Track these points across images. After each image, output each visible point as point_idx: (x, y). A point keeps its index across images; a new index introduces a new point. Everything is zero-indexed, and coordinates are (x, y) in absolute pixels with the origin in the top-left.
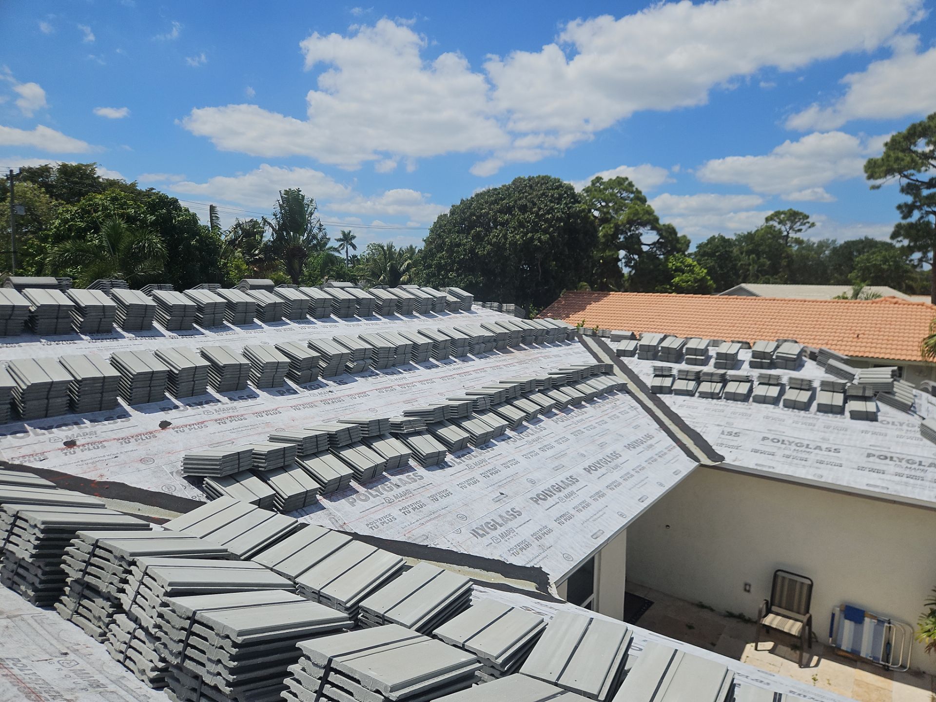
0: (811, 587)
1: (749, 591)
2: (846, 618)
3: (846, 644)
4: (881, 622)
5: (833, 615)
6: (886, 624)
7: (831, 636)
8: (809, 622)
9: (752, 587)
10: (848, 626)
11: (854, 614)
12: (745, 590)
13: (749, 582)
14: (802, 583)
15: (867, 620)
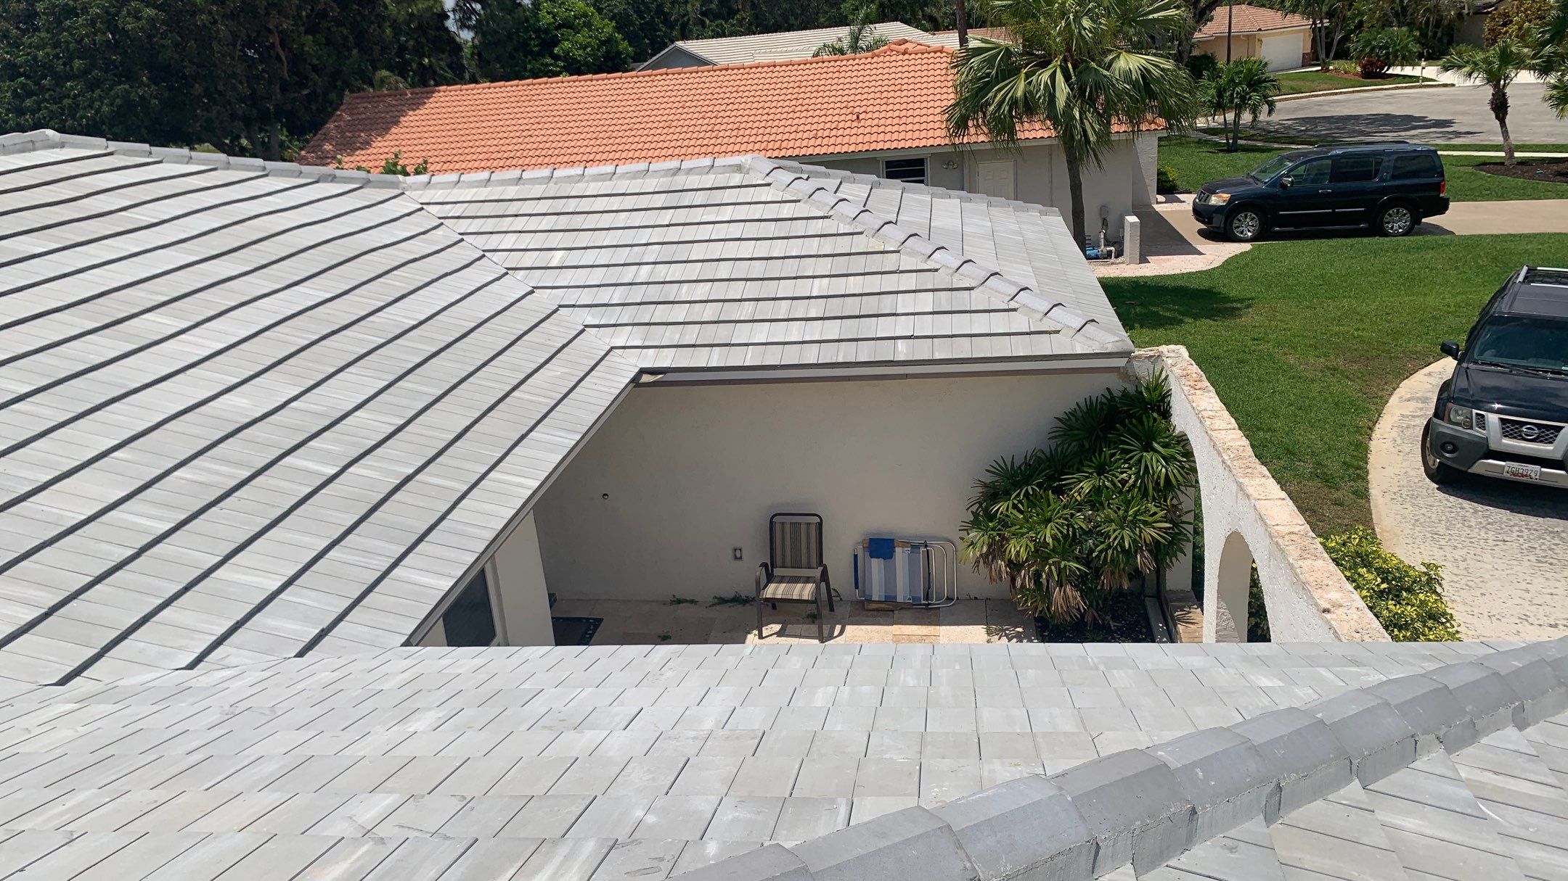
0: (820, 525)
1: (741, 558)
2: (872, 556)
3: (877, 593)
4: (915, 547)
5: (856, 556)
6: (922, 549)
7: (857, 587)
8: (824, 576)
9: (743, 551)
10: (876, 565)
11: (881, 547)
12: (736, 558)
13: (737, 545)
14: (808, 524)
15: (898, 550)
